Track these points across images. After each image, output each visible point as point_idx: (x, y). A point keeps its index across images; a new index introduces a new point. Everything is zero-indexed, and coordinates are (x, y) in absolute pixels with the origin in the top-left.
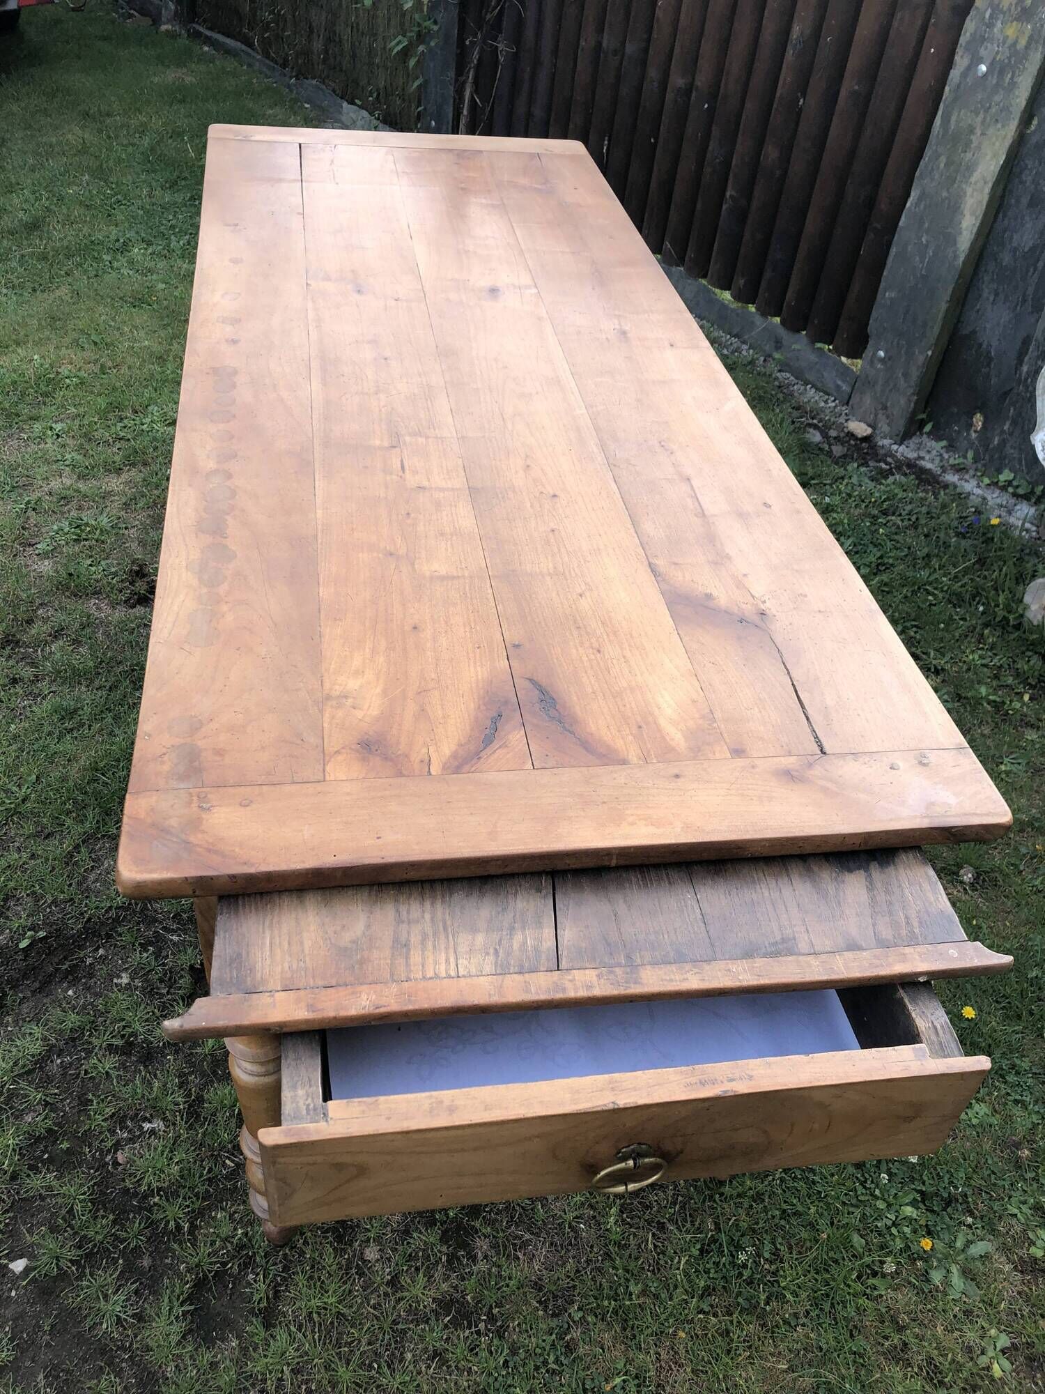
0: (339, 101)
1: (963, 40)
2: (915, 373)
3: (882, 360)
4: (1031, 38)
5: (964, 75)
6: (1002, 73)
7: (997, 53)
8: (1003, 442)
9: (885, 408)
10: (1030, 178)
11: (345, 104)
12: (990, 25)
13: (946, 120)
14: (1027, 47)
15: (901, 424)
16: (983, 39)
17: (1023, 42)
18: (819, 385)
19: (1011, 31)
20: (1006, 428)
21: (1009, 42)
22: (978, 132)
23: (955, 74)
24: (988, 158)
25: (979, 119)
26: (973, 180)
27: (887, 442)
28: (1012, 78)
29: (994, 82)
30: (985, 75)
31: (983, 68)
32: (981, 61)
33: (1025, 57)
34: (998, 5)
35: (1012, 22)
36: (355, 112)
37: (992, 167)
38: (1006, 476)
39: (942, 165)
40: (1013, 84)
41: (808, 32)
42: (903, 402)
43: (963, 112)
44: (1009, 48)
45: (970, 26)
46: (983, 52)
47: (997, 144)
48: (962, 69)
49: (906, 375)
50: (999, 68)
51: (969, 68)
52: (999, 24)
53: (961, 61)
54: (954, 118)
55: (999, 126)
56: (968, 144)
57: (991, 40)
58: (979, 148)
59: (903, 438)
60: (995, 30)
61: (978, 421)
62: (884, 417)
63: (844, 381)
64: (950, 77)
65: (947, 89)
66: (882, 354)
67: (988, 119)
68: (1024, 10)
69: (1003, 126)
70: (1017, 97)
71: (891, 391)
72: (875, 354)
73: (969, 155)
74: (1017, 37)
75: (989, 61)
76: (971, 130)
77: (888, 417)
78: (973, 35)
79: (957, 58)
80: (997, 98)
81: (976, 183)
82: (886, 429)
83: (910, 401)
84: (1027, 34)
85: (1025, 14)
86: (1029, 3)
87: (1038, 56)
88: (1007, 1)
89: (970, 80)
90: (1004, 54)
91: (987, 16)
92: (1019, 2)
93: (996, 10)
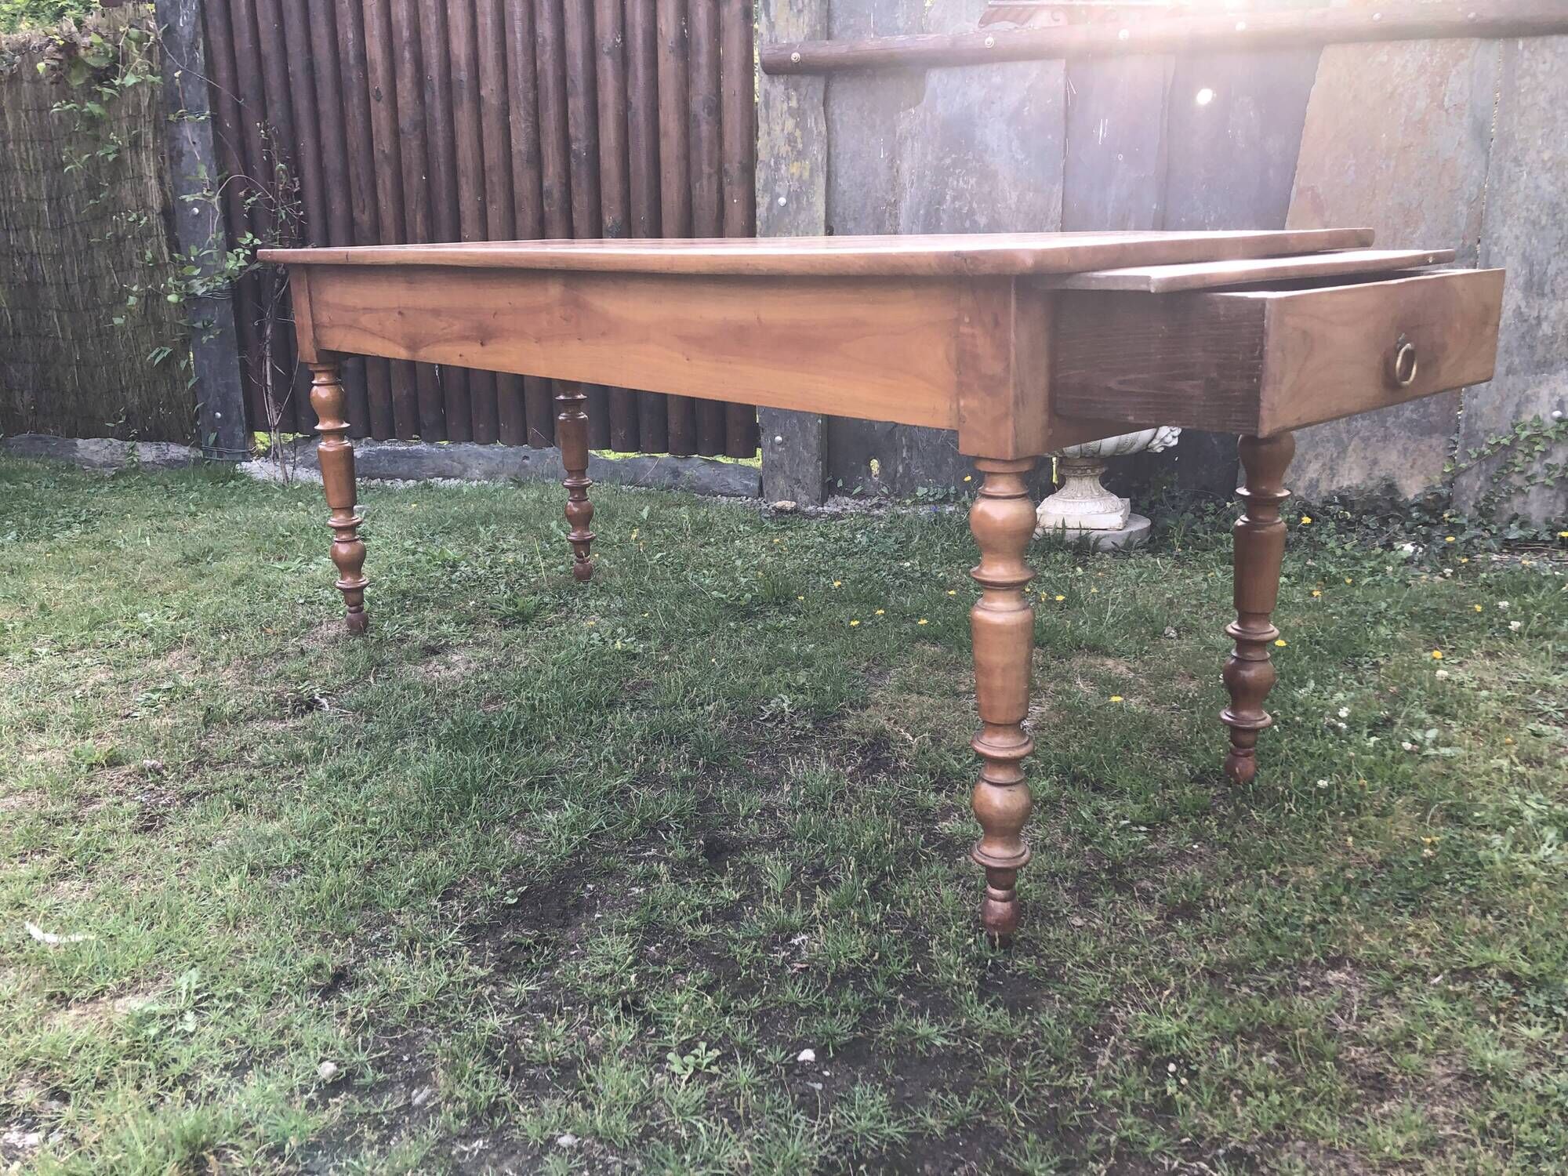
0: (70, 441)
1: (758, 185)
2: (814, 442)
3: (780, 444)
4: (811, 170)
5: (770, 208)
6: (798, 198)
7: (790, 186)
8: (907, 467)
9: (798, 481)
11: (80, 442)
12: (777, 169)
14: (811, 175)
15: (817, 489)
16: (775, 181)
17: (806, 175)
18: (728, 491)
19: (795, 169)
20: (904, 455)
21: (796, 176)
23: (761, 211)
27: (811, 508)
28: (808, 201)
29: (795, 206)
30: (786, 205)
31: (782, 201)
32: (779, 196)
33: (812, 183)
34: (778, 154)
35: (793, 162)
36: (96, 443)
38: (921, 491)
40: (810, 204)
41: (619, 219)
42: (811, 471)
44: (798, 180)
45: (760, 176)
46: (778, 189)
48: (765, 203)
49: (806, 446)
50: (794, 197)
51: (771, 204)
52: (783, 167)
53: (762, 201)
57: (782, 179)
59: (823, 501)
60: (782, 172)
61: (875, 464)
62: (800, 490)
63: (749, 480)
64: (758, 214)
65: (758, 223)
66: (779, 438)
68: (799, 153)
70: (818, 211)
71: (798, 465)
72: (773, 441)
74: (801, 171)
75: (786, 192)
77: (803, 488)
78: (767, 181)
79: (758, 199)
80: (802, 217)
82: (805, 498)
83: (817, 467)
84: (808, 167)
85: (800, 155)
86: (800, 146)
87: (821, 181)
88: (784, 149)
89: (775, 212)
90: (795, 186)
91: (772, 163)
92: (794, 148)
93: (778, 158)
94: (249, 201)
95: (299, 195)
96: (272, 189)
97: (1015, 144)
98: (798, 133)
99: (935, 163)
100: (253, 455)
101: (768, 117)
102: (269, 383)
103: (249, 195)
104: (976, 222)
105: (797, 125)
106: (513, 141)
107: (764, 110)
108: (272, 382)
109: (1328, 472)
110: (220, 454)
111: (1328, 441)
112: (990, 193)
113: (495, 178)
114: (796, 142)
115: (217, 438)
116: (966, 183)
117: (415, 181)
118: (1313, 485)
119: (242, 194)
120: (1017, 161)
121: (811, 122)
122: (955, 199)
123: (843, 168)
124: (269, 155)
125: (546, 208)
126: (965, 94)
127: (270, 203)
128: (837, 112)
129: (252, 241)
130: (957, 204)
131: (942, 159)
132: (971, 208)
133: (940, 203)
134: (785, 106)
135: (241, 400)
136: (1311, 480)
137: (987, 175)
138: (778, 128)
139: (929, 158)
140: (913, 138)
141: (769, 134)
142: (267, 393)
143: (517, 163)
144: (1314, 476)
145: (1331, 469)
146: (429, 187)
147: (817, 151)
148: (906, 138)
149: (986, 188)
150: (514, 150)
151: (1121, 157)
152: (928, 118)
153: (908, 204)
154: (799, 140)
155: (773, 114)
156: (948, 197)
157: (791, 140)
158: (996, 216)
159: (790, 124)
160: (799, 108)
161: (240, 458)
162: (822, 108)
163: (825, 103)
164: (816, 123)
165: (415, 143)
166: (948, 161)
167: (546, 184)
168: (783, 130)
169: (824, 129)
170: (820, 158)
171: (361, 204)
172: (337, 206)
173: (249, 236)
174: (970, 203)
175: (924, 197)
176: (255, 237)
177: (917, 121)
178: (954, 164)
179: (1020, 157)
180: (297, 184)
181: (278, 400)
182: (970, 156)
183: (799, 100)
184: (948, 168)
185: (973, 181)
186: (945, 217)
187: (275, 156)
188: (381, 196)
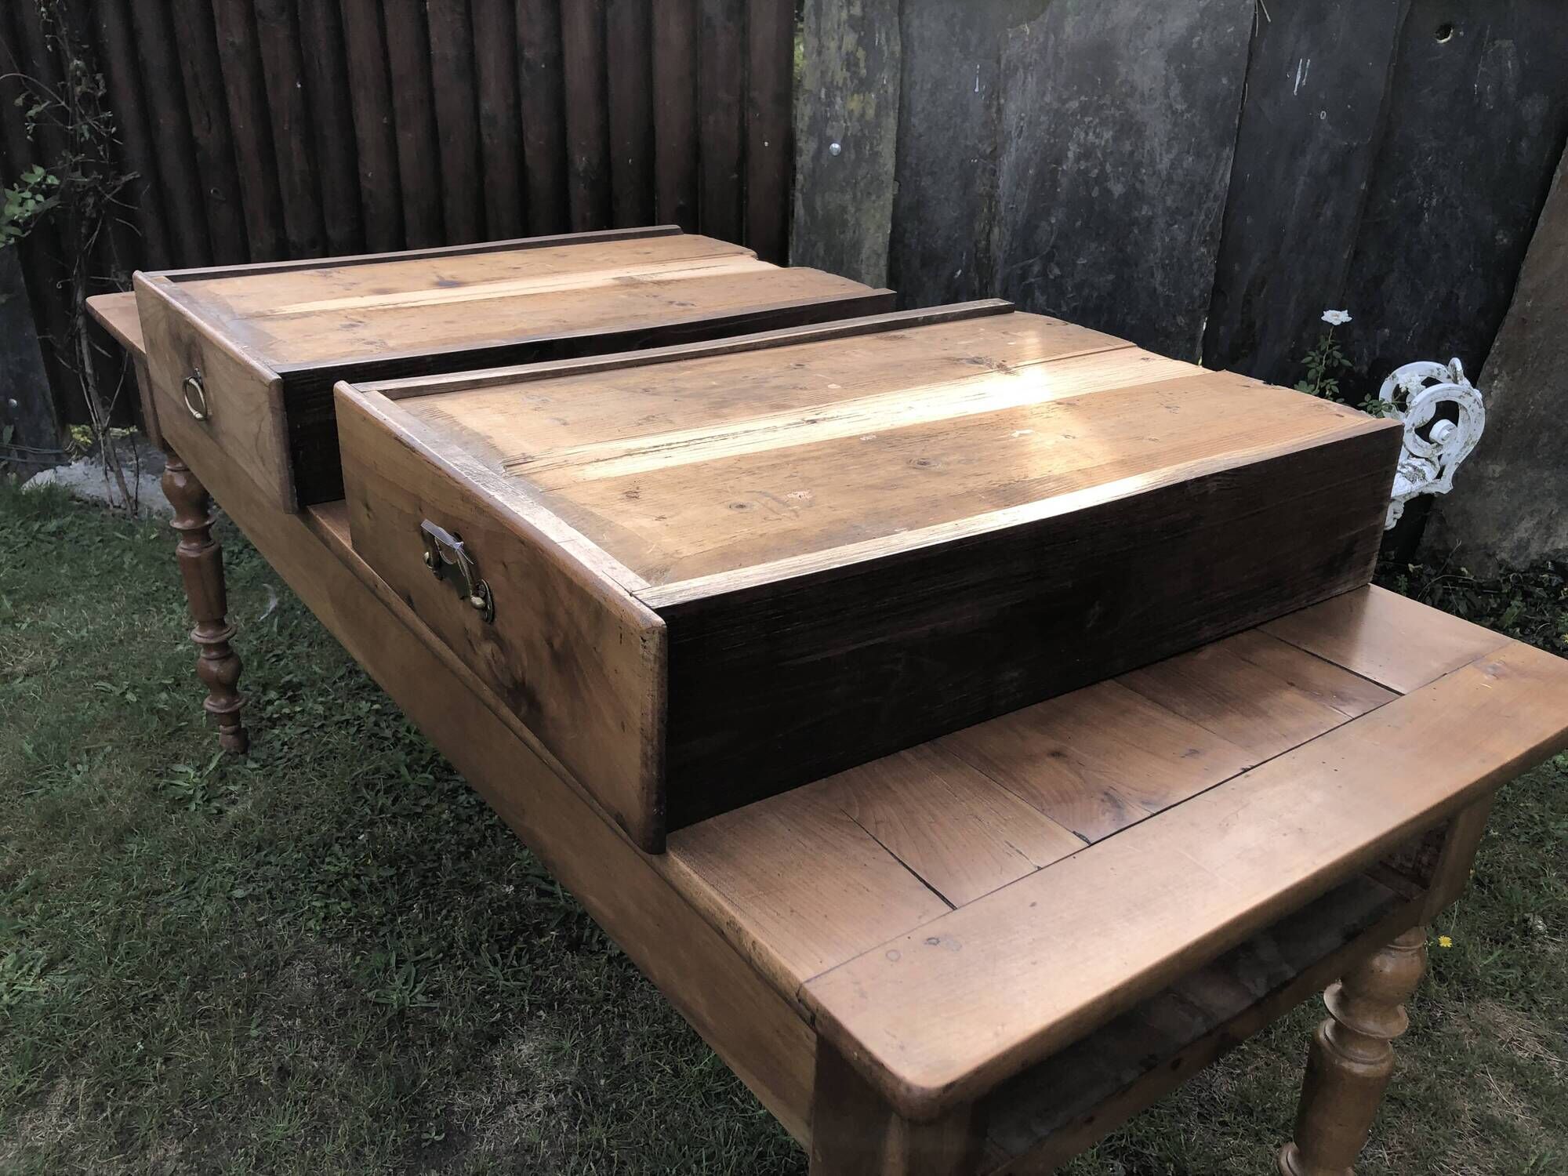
1: (800, 127)
4: (878, 106)
5: (815, 159)
6: (858, 146)
7: (847, 128)
10: (914, 241)
12: (830, 104)
13: (810, 208)
14: (877, 115)
16: (827, 120)
17: (871, 112)
19: (855, 104)
21: (856, 114)
22: (851, 209)
23: (804, 160)
24: (872, 231)
25: (848, 197)
26: (863, 256)
28: (871, 148)
29: (853, 157)
30: (841, 154)
31: (836, 146)
32: (830, 141)
33: (878, 125)
34: (832, 82)
35: (852, 95)
37: (880, 240)
39: (822, 253)
40: (875, 155)
41: (594, 159)
43: (827, 195)
44: (859, 120)
45: (804, 112)
46: (829, 132)
47: (878, 216)
48: (811, 154)
50: (854, 143)
51: (818, 151)
52: (838, 99)
53: (806, 147)
54: (818, 204)
55: (874, 198)
56: (844, 223)
57: (836, 118)
58: (858, 224)
60: (837, 107)
64: (799, 165)
65: (800, 177)
67: (859, 194)
68: (862, 82)
69: (879, 197)
70: (885, 165)
73: (849, 235)
74: (863, 108)
75: (840, 139)
76: (844, 209)
78: (813, 118)
79: (800, 144)
80: (861, 172)
81: (868, 258)
84: (874, 103)
85: (864, 85)
86: (864, 72)
87: (891, 122)
88: (841, 75)
89: (824, 162)
90: (854, 127)
91: (823, 96)
92: (854, 75)
93: (831, 89)
94: (32, 113)
95: (106, 102)
96: (64, 93)
97: (1175, 90)
98: (861, 54)
99: (1056, 105)
100: (70, 454)
101: (819, 29)
102: (89, 370)
103: (29, 103)
104: (1109, 192)
105: (860, 42)
106: (434, 40)
107: (813, 18)
108: (94, 368)
109: (1543, 531)
110: (22, 454)
111: (1550, 495)
112: (1132, 153)
113: (407, 94)
114: (857, 65)
115: (14, 433)
116: (1097, 136)
117: (286, 91)
118: (1522, 546)
119: (19, 101)
120: (1174, 113)
121: (880, 38)
122: (1078, 159)
123: (920, 102)
124: (55, 43)
125: (486, 140)
126: (1107, 12)
127: (64, 116)
128: (916, 23)
129: (45, 179)
130: (1083, 165)
131: (1064, 102)
132: (1103, 171)
133: (1059, 162)
134: (844, 15)
135: (46, 383)
136: (1521, 540)
137: (1129, 128)
138: (833, 45)
139: (1048, 99)
140: (1026, 68)
141: (820, 53)
142: (87, 385)
143: (438, 72)
144: (1525, 535)
145: (1548, 528)
146: (307, 98)
147: (887, 80)
148: (1016, 69)
149: (1127, 147)
150: (435, 51)
151: (1323, 115)
152: (1051, 43)
153: (1013, 158)
154: (862, 64)
155: (827, 25)
156: (1070, 155)
157: (850, 63)
158: (1138, 185)
159: (850, 40)
160: (863, 18)
161: (52, 460)
162: (896, 19)
163: (901, 13)
164: (888, 40)
165: (283, 33)
166: (1074, 105)
167: (486, 106)
168: (840, 48)
169: (898, 48)
170: (891, 89)
171: (205, 121)
172: (167, 120)
173: (39, 171)
174: (1102, 165)
175: (1035, 152)
176: (49, 173)
177: (1034, 46)
178: (1084, 109)
179: (1180, 107)
180: (102, 84)
181: (104, 389)
182: (1107, 100)
183: (864, 7)
184: (1074, 114)
185: (1108, 135)
186: (1064, 181)
187: (65, 46)
188: (233, 106)
